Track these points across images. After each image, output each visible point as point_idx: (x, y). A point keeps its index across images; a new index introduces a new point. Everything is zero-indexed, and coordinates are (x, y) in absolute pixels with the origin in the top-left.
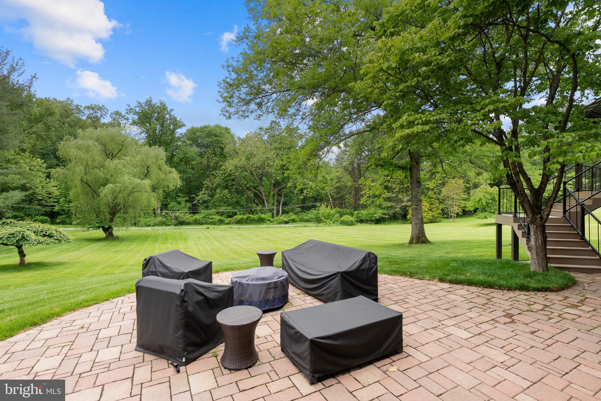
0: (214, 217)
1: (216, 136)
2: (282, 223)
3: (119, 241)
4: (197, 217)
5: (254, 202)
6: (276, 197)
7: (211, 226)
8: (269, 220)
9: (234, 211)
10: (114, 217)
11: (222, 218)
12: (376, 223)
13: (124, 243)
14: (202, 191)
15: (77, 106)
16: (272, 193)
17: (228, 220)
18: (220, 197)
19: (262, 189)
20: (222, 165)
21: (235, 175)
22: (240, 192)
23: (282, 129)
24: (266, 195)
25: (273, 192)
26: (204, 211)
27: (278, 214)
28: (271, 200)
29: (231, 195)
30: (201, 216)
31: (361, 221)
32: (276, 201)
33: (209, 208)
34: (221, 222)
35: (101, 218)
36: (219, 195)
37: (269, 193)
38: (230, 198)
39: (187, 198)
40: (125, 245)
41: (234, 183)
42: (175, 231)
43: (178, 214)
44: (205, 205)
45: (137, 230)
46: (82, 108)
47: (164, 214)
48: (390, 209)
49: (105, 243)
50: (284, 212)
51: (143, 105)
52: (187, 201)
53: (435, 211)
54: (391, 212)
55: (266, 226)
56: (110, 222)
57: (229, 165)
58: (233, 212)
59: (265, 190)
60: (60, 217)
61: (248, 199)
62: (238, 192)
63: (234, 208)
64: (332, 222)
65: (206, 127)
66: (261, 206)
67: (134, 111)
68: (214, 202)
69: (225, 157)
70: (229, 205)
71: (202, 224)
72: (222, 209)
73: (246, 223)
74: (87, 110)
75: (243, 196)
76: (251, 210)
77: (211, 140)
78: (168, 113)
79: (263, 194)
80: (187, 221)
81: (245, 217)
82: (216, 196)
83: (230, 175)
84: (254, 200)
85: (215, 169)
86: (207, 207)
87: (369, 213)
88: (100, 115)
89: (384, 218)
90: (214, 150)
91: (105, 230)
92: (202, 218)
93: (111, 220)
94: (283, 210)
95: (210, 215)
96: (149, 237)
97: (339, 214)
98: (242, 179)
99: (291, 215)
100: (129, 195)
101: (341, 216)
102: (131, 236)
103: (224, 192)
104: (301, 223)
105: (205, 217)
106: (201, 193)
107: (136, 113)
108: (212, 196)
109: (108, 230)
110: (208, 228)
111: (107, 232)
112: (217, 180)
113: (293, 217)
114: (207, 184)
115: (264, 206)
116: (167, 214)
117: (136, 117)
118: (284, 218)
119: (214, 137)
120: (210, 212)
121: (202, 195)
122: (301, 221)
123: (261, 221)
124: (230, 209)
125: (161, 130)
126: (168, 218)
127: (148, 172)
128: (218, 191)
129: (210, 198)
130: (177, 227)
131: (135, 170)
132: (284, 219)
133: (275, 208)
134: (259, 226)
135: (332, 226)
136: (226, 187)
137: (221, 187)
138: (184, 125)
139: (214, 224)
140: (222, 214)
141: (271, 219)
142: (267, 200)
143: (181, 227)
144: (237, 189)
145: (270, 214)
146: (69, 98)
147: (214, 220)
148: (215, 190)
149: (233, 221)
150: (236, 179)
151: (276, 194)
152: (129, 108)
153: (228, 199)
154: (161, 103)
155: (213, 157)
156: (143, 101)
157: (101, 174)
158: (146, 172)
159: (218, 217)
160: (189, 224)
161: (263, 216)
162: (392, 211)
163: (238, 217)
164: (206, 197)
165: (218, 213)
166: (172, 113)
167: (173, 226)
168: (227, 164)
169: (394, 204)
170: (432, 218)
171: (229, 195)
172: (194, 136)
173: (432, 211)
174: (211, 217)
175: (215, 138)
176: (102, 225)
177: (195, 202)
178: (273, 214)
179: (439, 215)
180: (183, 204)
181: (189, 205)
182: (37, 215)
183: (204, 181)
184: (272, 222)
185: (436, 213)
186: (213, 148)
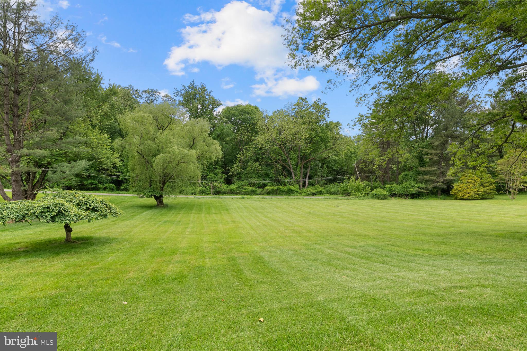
0: (247, 187)
1: (248, 113)
2: (310, 195)
3: (168, 209)
4: (232, 187)
5: (282, 174)
6: (302, 169)
7: (246, 196)
8: (297, 192)
9: (264, 182)
10: (164, 185)
11: (254, 188)
12: (412, 198)
13: (173, 211)
14: (235, 163)
15: (137, 90)
16: (299, 166)
17: (259, 190)
18: (251, 169)
19: (290, 162)
20: (253, 140)
21: (265, 149)
22: (269, 164)
23: (308, 105)
24: (293, 168)
25: (301, 165)
26: (237, 182)
27: (304, 186)
28: (298, 173)
29: (262, 167)
30: (236, 187)
31: (394, 195)
32: (302, 174)
33: (242, 179)
34: (253, 193)
35: (153, 187)
36: (251, 167)
37: (297, 165)
38: (261, 171)
39: (223, 170)
40: (173, 214)
41: (264, 156)
42: (214, 200)
43: (215, 184)
44: (238, 176)
45: (182, 198)
46: (140, 92)
47: (204, 184)
48: (429, 183)
49: (156, 211)
50: (311, 184)
51: (187, 88)
52: (223, 173)
53: (487, 186)
54: (430, 186)
55: (296, 197)
56: (161, 190)
57: (261, 139)
58: (263, 184)
59: (292, 163)
60: (124, 185)
61: (277, 172)
62: (268, 165)
63: (264, 179)
64: (362, 195)
65: (239, 106)
66: (288, 178)
67: (180, 93)
68: (246, 174)
69: (256, 132)
70: (260, 177)
71: (237, 194)
72: (253, 181)
73: (276, 194)
74: (144, 94)
75: (272, 169)
76: (279, 182)
77: (244, 117)
78: (207, 95)
79: (291, 166)
80: (223, 190)
81: (275, 188)
82: (248, 169)
83: (261, 149)
84: (282, 172)
85: (247, 143)
86: (240, 179)
87: (404, 187)
88: (154, 98)
89: (423, 192)
90: (247, 127)
91: (156, 198)
92: (237, 188)
93: (162, 189)
94: (309, 182)
95: (244, 185)
96: (194, 205)
97: (370, 188)
98: (272, 152)
99: (318, 187)
100: (177, 165)
101: (372, 189)
102: (178, 204)
103: (255, 165)
104: (328, 195)
105: (238, 187)
106: (235, 166)
107: (181, 95)
108: (244, 168)
109: (159, 198)
110: (243, 198)
111: (158, 200)
112: (250, 154)
113: (321, 189)
114: (240, 157)
115: (291, 178)
116: (206, 184)
117: (182, 99)
118: (311, 189)
119: (246, 114)
120: (243, 183)
121: (236, 168)
122: (327, 193)
123: (290, 192)
124: (260, 181)
125: (202, 110)
126: (207, 187)
127: (194, 143)
128: (250, 164)
129: (243, 170)
130: (215, 196)
131: (183, 142)
132: (312, 191)
133: (302, 180)
134: (289, 197)
135: (363, 199)
136: (257, 160)
137: (252, 160)
138: (221, 104)
139: (247, 194)
140: (253, 185)
141: (299, 190)
142: (294, 173)
143: (218, 196)
144: (266, 162)
145: (298, 186)
146: (130, 85)
147: (247, 190)
148: (247, 163)
149: (264, 191)
150: (266, 152)
151: (302, 167)
152: (176, 92)
153: (259, 171)
154: (202, 86)
155: (245, 133)
156: (187, 85)
157: (153, 145)
158: (192, 143)
159: (251, 188)
160: (224, 193)
161: (292, 187)
162: (432, 185)
163: (269, 188)
164: (239, 170)
165: (249, 184)
166: (211, 94)
167: (212, 195)
168: (259, 138)
169: (434, 178)
170: (483, 194)
171: (260, 167)
172: (229, 114)
173: (484, 186)
174: (244, 187)
175: (248, 116)
176: (154, 193)
177: (230, 174)
178: (300, 186)
179: (492, 191)
180: (220, 175)
181: (224, 176)
182: (107, 183)
183: (237, 155)
184: (300, 193)
185: (488, 188)
186: (245, 124)
